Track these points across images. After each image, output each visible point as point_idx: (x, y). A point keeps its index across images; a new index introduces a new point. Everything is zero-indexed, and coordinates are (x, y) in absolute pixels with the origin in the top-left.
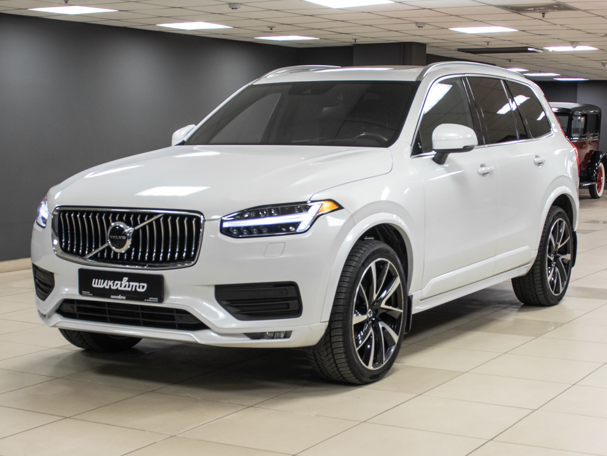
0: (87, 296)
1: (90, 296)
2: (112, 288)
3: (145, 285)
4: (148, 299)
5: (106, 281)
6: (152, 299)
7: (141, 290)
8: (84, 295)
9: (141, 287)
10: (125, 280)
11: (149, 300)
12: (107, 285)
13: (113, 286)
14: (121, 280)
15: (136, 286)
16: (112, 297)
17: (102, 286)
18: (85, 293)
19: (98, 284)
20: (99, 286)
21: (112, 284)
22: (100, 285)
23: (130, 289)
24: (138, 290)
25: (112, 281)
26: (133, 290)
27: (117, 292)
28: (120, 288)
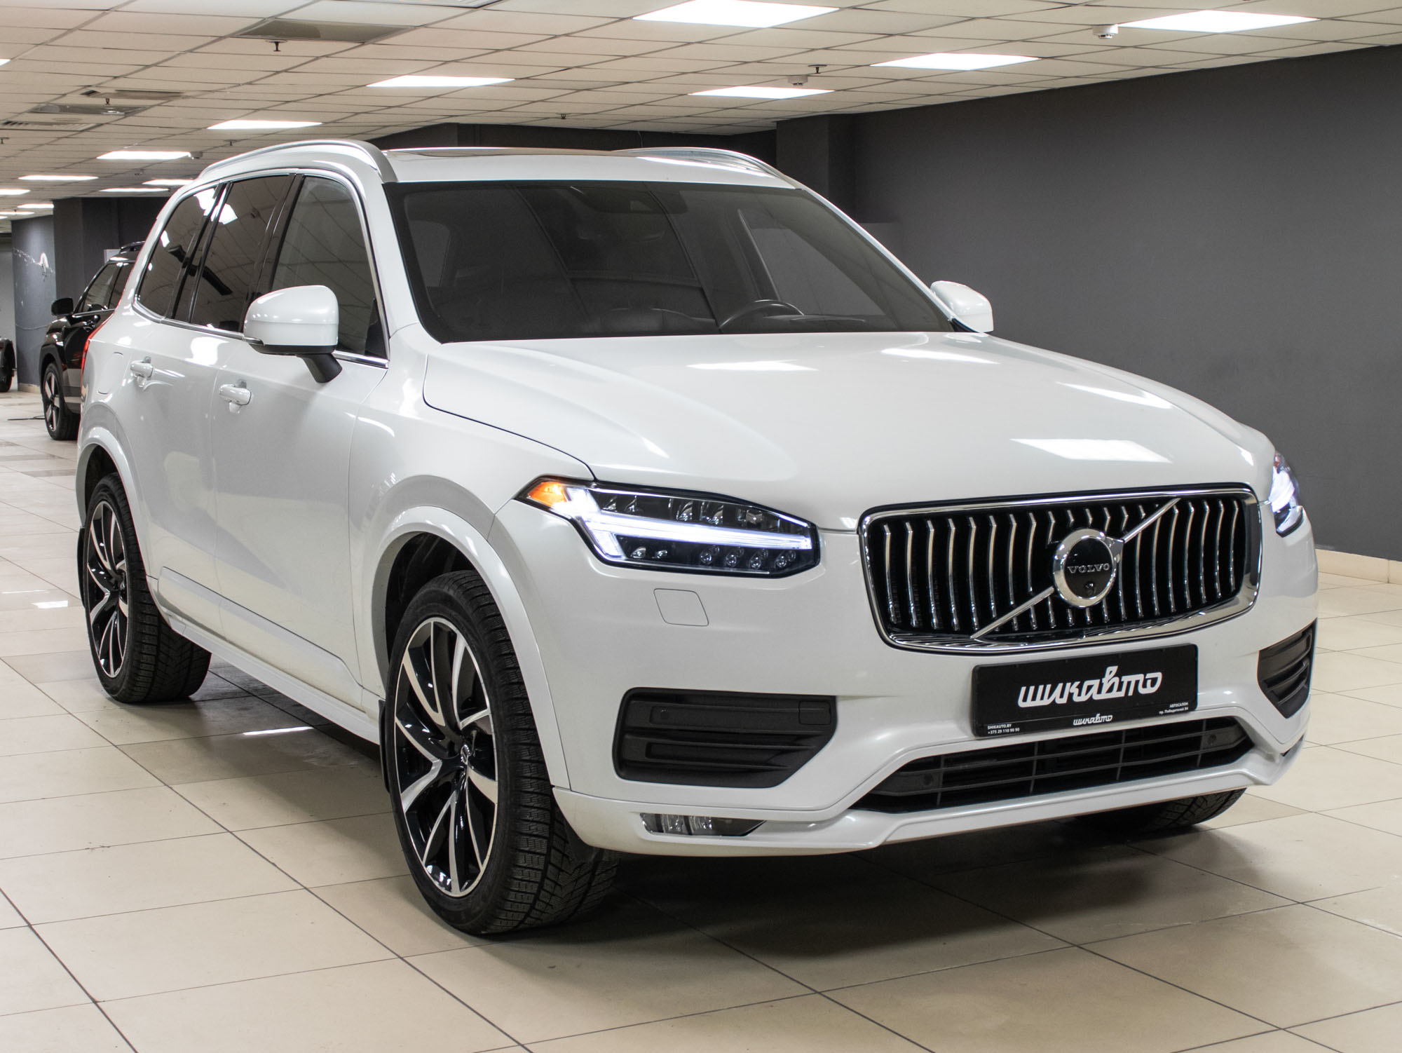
0: (1004, 735)
1: (1015, 734)
2: (1076, 699)
3: (1159, 675)
4: (1168, 709)
5: (1060, 685)
6: (1177, 705)
7: (1150, 690)
8: (993, 735)
9: (1149, 682)
10: (1111, 672)
11: (1170, 711)
12: (1062, 696)
13: (1079, 695)
14: (1100, 675)
15: (1137, 682)
16: (1076, 723)
17: (1046, 702)
18: (997, 729)
19: (1031, 699)
20: (1038, 703)
21: (1075, 690)
22: (1042, 698)
23: (1122, 694)
24: (1142, 691)
25: (1077, 683)
26: (1130, 693)
27: (1091, 708)
28: (1096, 697)
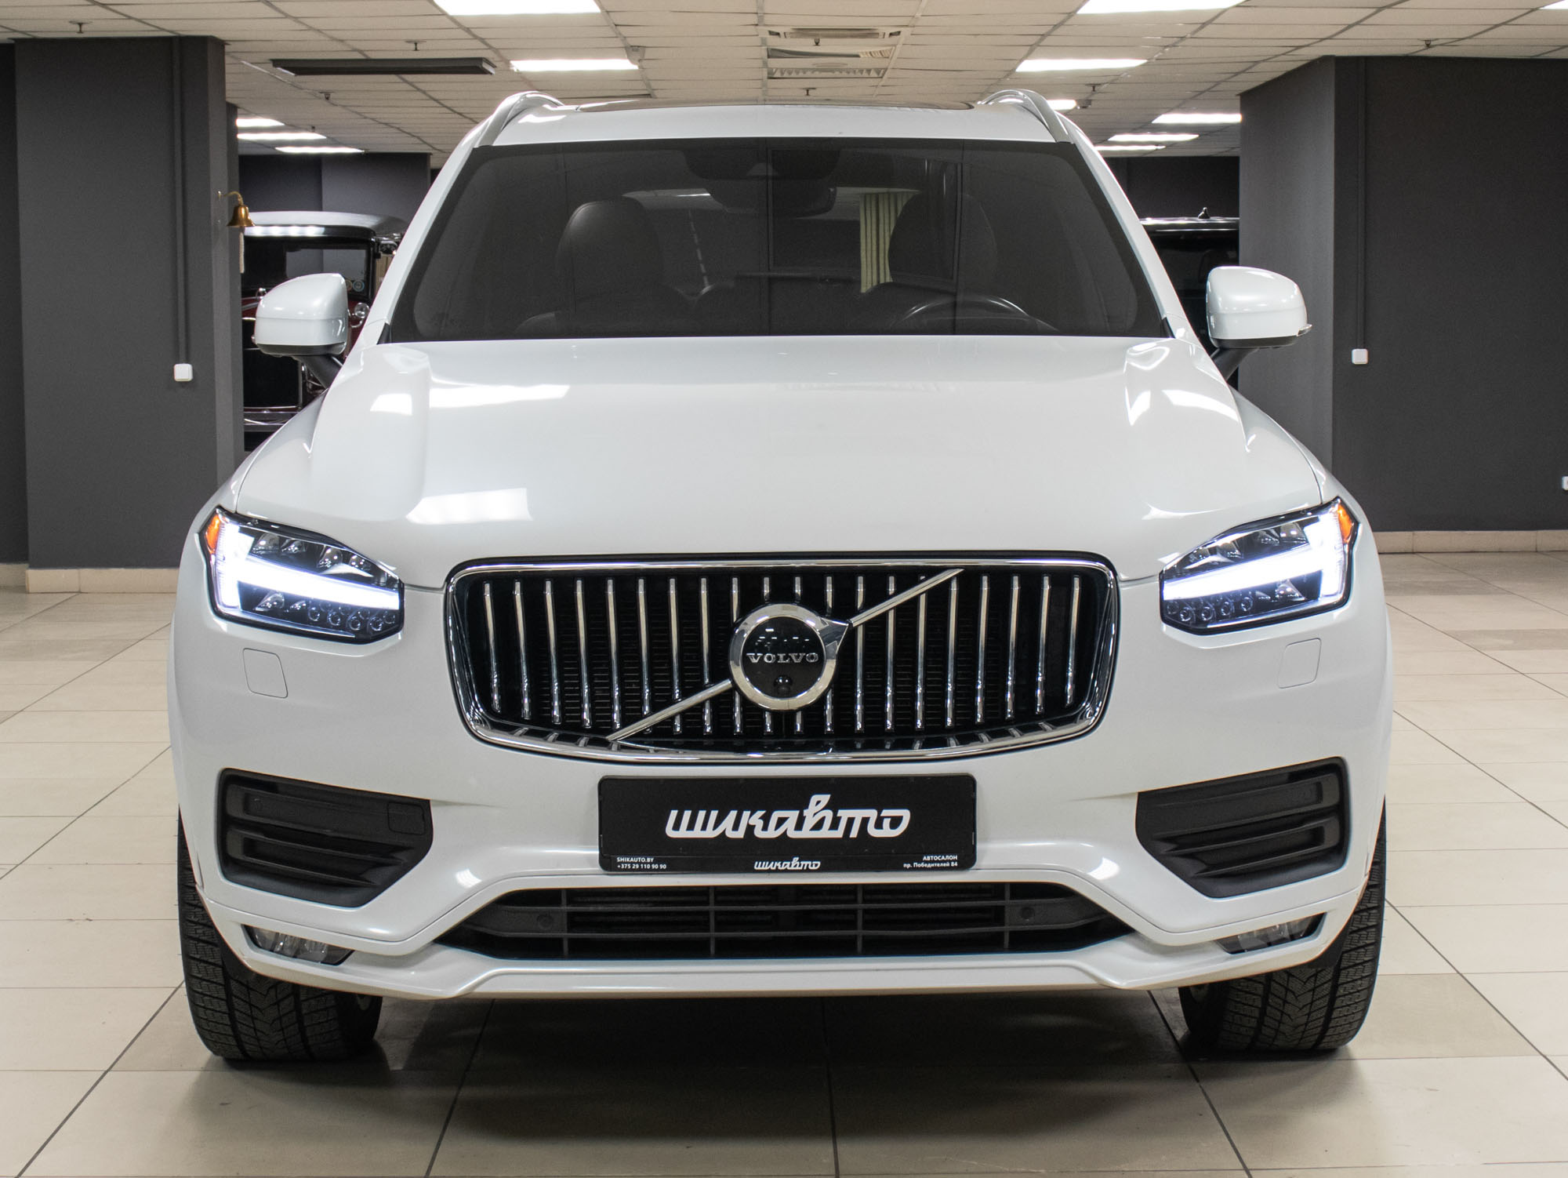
0: (642, 871)
1: (659, 871)
2: (759, 833)
3: (906, 814)
4: (920, 861)
5: (733, 814)
6: (937, 858)
7: (887, 832)
8: (626, 870)
9: (886, 823)
10: (818, 803)
11: (922, 865)
12: (736, 827)
13: (765, 828)
14: (802, 805)
15: (865, 821)
16: (758, 866)
17: (710, 833)
18: (632, 863)
19: (679, 828)
20: (697, 833)
21: (759, 824)
22: (704, 828)
23: (839, 834)
24: (872, 831)
25: (760, 813)
26: (854, 834)
27: (783, 848)
28: (793, 834)
